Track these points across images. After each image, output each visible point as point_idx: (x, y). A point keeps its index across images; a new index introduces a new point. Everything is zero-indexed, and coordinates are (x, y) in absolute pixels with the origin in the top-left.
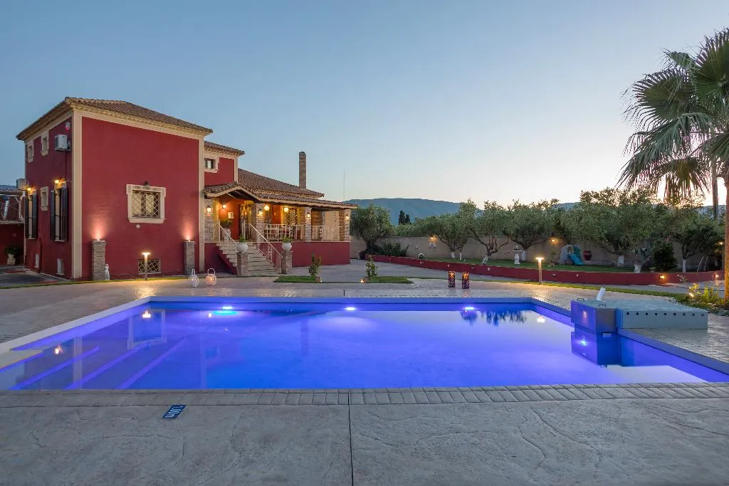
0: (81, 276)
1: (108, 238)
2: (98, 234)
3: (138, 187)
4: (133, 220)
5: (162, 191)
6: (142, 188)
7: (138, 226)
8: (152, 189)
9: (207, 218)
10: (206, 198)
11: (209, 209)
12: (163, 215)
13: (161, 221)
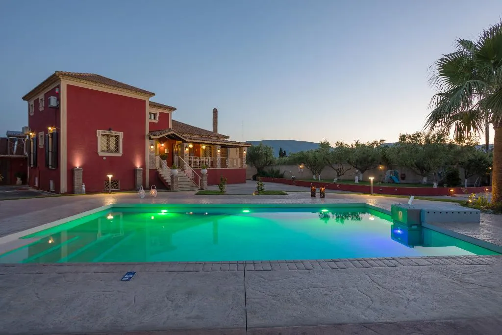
0: (66, 191)
1: (84, 166)
2: (78, 164)
3: (105, 132)
4: (101, 154)
5: (121, 134)
6: (107, 132)
7: (105, 158)
8: (114, 133)
9: (151, 152)
10: (150, 139)
11: (152, 147)
12: (121, 151)
13: (120, 155)
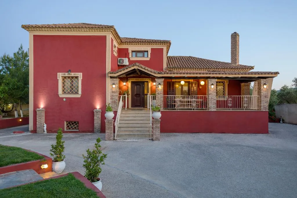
0: (33, 130)
2: (42, 105)
3: (64, 74)
6: (67, 75)
7: (64, 100)
8: (73, 74)
9: (113, 92)
10: (111, 77)
11: (114, 86)
12: (80, 92)
13: (79, 96)
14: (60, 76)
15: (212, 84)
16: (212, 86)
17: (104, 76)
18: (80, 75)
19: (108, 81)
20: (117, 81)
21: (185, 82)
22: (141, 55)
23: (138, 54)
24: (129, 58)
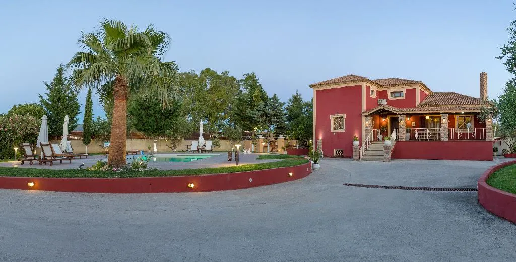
1: (323, 139)
3: (334, 115)
4: (332, 131)
6: (336, 116)
7: (334, 134)
8: (339, 115)
9: (366, 127)
10: (366, 116)
11: (367, 122)
12: (344, 128)
13: (343, 131)
14: (332, 117)
15: (444, 119)
16: (444, 120)
17: (360, 115)
18: (344, 115)
19: (363, 119)
20: (370, 118)
21: (430, 117)
22: (398, 94)
23: (397, 94)
24: (387, 98)
